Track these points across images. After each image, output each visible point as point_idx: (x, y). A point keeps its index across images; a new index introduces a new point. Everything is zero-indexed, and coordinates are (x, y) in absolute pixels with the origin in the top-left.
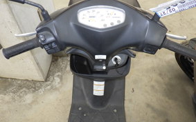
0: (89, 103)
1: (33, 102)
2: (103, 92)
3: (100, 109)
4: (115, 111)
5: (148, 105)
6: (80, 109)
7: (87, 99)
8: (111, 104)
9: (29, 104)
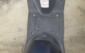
0: (39, 11)
1: (8, 9)
2: (48, 5)
3: (47, 15)
4: (57, 16)
5: (79, 8)
6: (34, 15)
7: (38, 8)
8: (54, 11)
9: (6, 11)
